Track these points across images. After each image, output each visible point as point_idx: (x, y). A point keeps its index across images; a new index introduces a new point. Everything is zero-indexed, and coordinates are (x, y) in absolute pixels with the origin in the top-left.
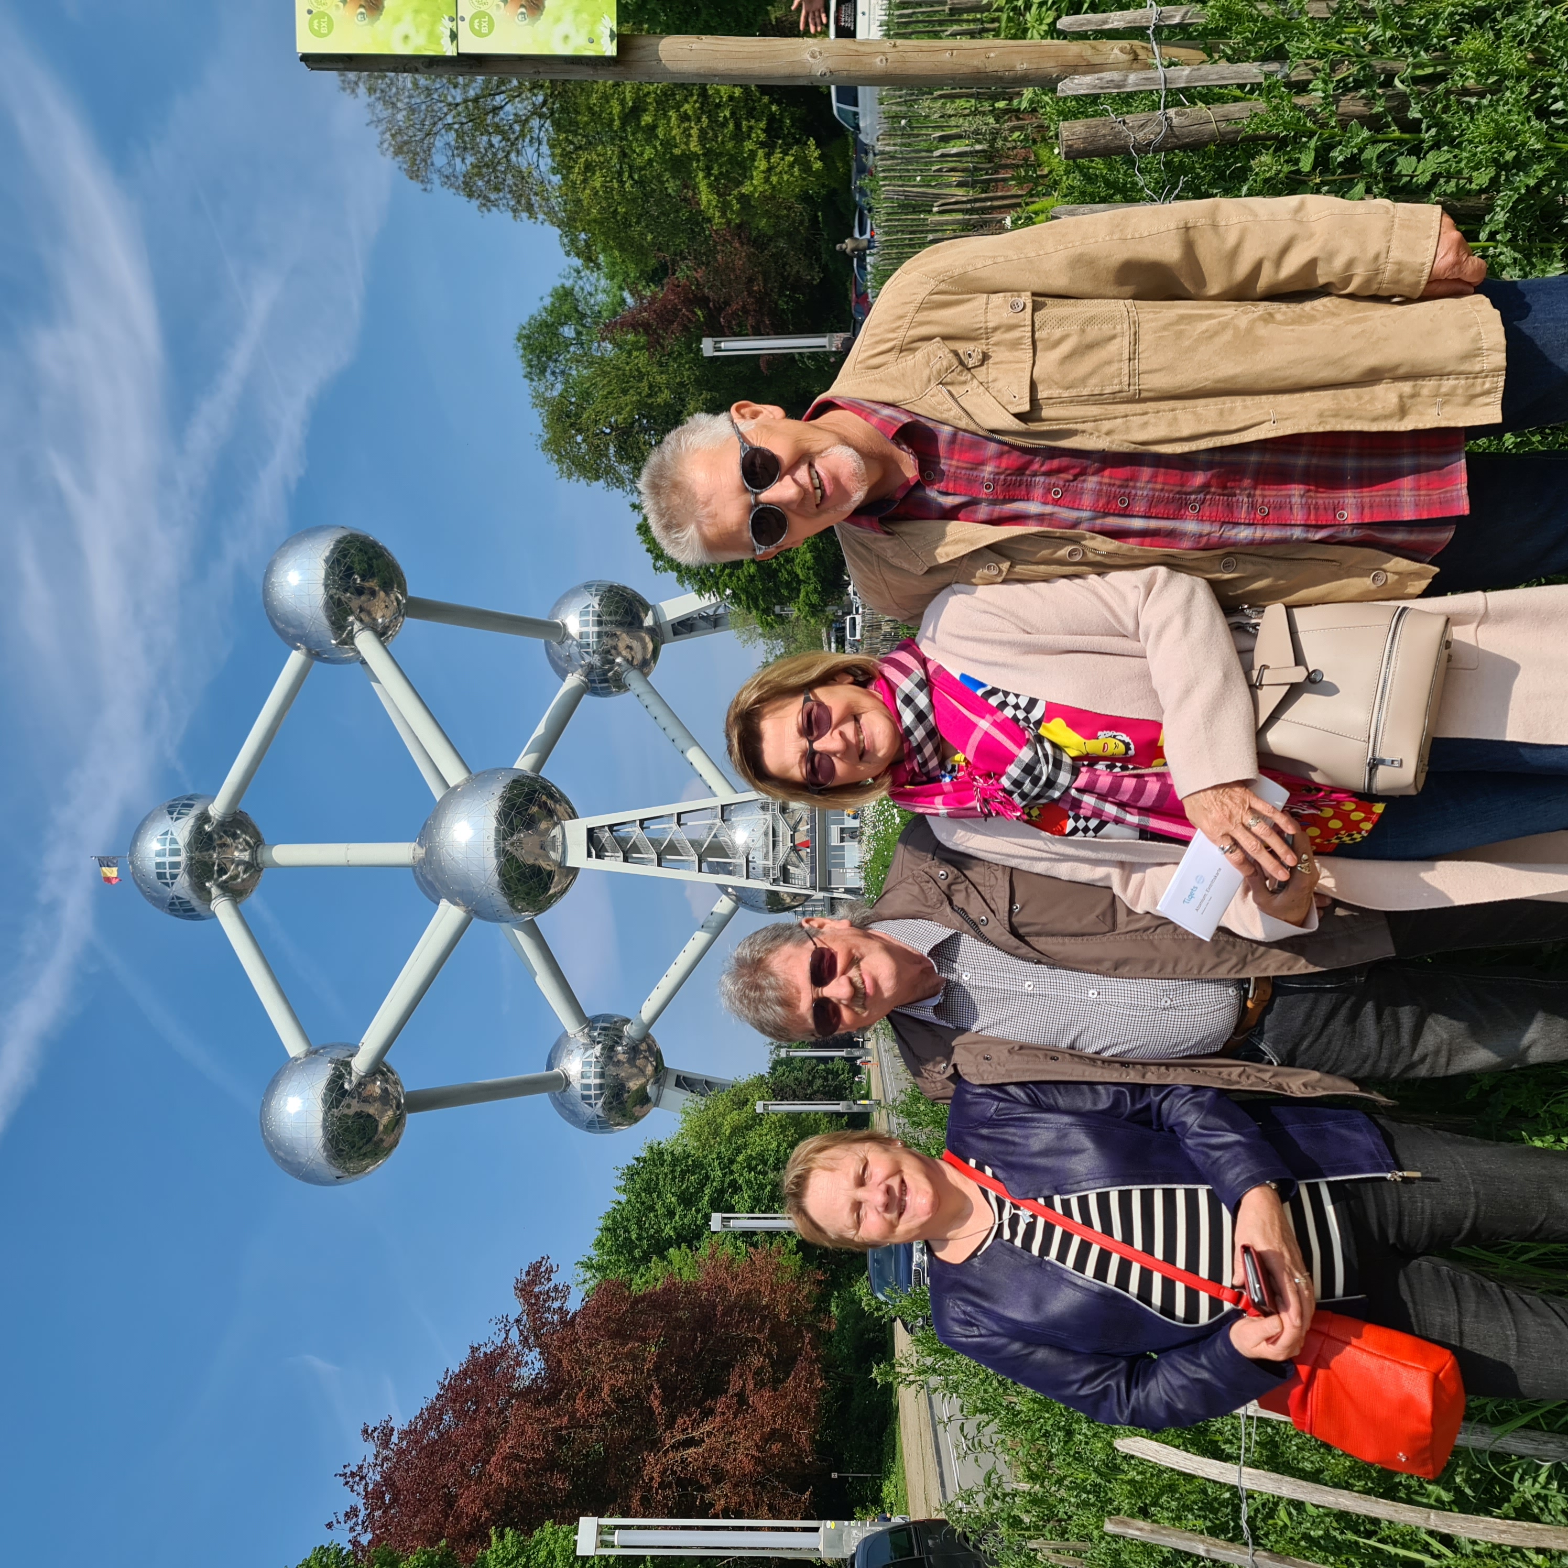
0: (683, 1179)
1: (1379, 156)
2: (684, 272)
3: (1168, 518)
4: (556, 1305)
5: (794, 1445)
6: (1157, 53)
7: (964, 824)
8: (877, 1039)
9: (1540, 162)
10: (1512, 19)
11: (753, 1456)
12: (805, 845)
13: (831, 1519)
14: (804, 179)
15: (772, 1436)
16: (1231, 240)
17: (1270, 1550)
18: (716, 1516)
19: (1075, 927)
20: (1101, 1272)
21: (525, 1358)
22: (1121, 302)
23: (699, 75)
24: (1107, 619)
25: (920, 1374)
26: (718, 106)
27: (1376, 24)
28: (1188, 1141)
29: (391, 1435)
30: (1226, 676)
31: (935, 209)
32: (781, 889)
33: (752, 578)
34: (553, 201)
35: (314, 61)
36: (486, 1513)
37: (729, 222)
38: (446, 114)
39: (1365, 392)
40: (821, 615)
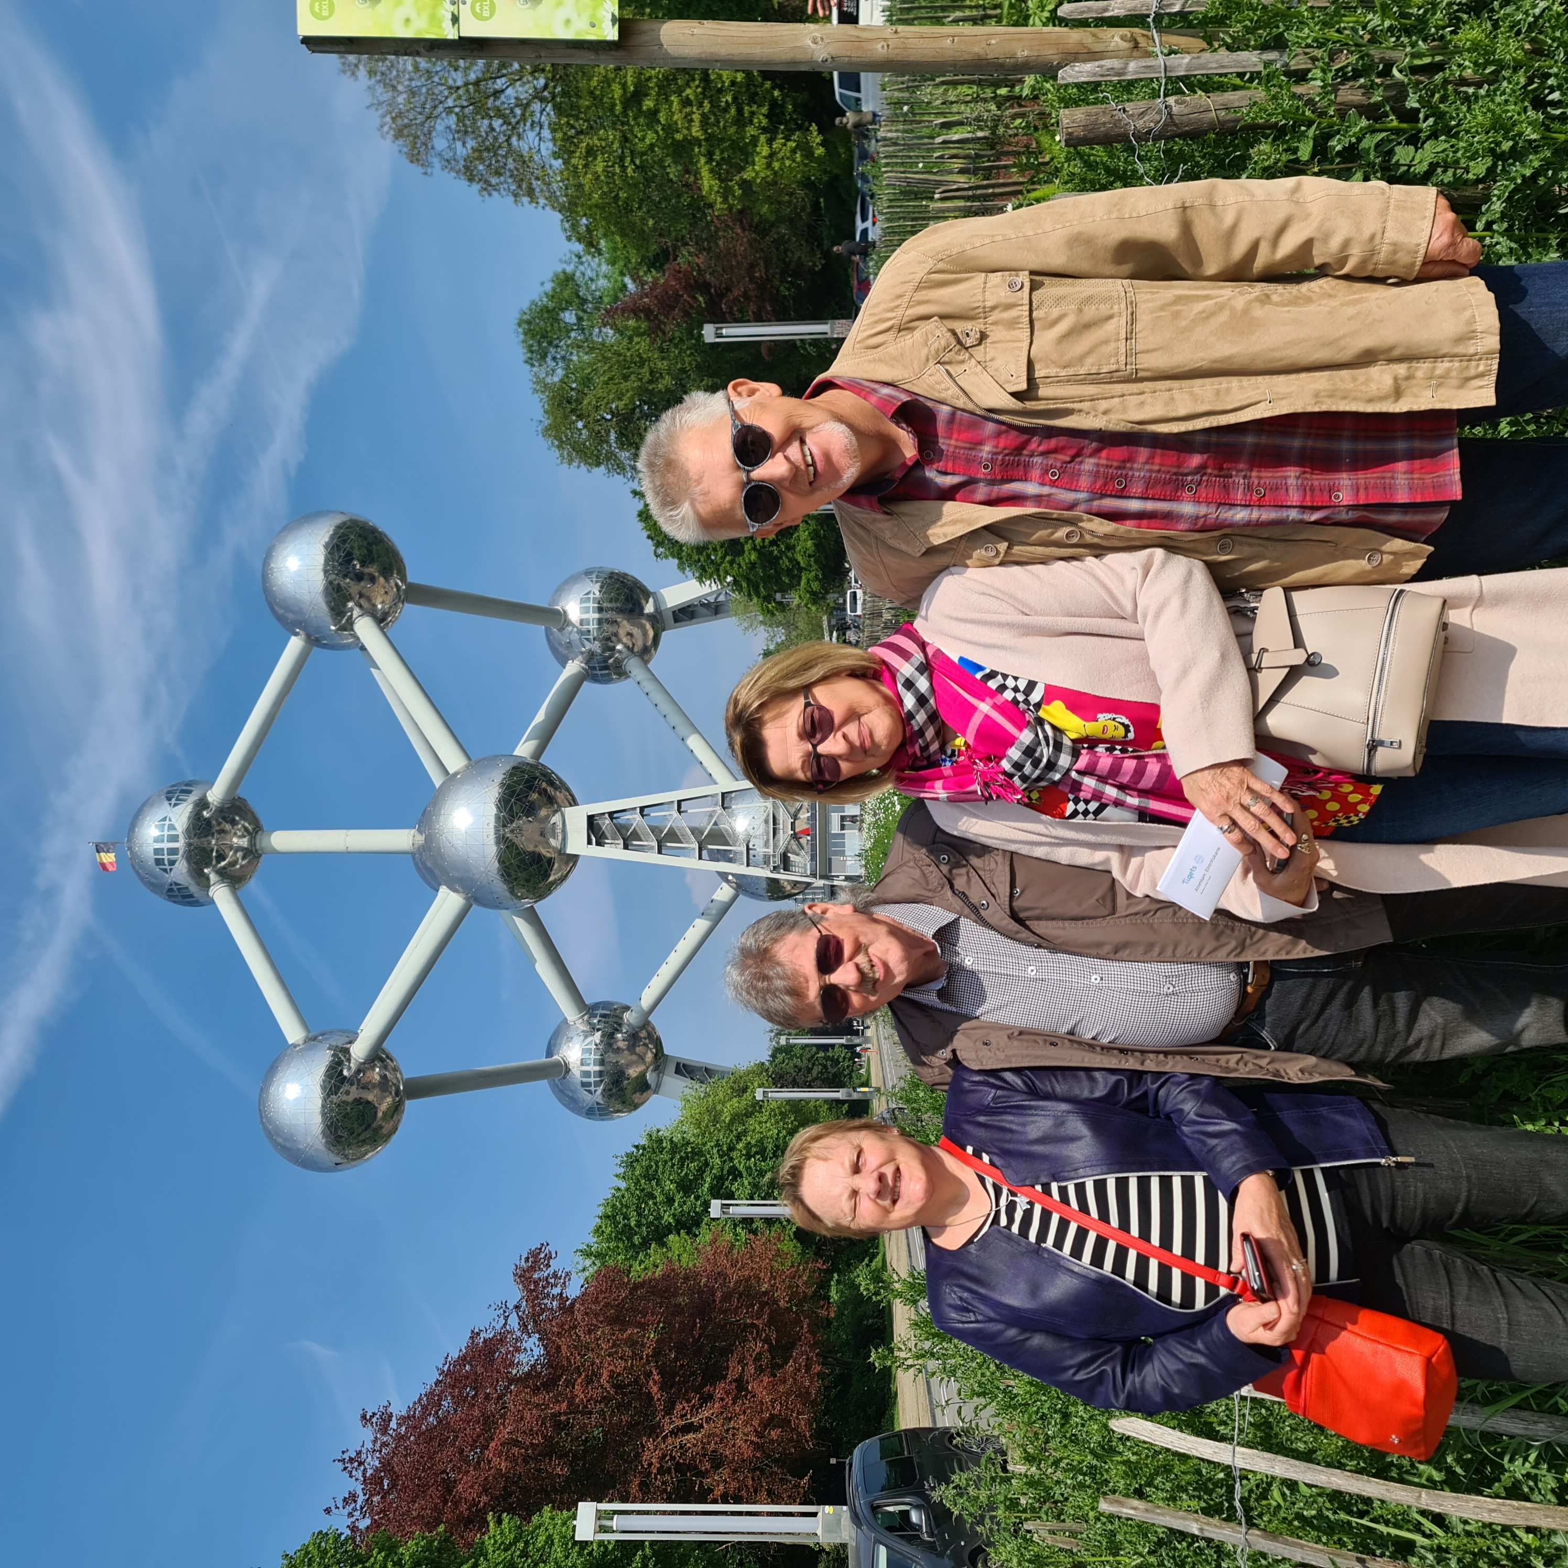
0: (683, 1166)
1: (1377, 146)
2: (685, 258)
3: (1164, 500)
4: (556, 1291)
5: (793, 1430)
6: (1157, 41)
7: (964, 809)
8: (877, 1026)
9: (1536, 153)
10: (1509, 9)
11: (752, 1442)
12: (806, 832)
13: (830, 1504)
14: (806, 165)
15: (771, 1423)
16: (1229, 220)
17: (1264, 1530)
18: (715, 1501)
19: (1076, 911)
20: (1098, 1259)
21: (524, 1345)
22: (1119, 281)
23: (700, 60)
24: (1105, 601)
25: (918, 1358)
26: (720, 91)
27: (1375, 13)
28: (1184, 1128)
29: (390, 1420)
30: (1224, 657)
31: (937, 196)
32: (782, 876)
33: (753, 565)
34: (555, 186)
35: (315, 44)
36: (484, 1499)
37: (730, 208)
38: (447, 98)
39: (1361, 373)
40: (822, 602)
